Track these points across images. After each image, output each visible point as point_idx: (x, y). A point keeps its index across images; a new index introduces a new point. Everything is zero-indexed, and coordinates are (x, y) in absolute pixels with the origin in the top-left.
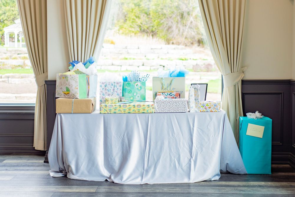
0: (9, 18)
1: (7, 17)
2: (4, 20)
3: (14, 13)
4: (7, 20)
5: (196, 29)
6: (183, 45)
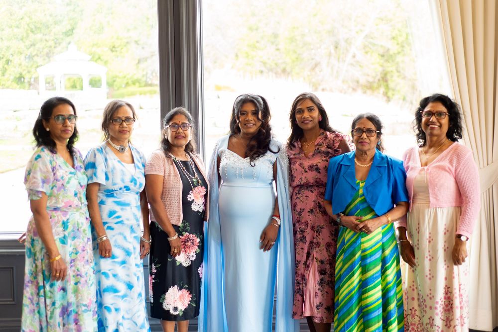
0: (40, 53)
1: (38, 50)
2: (34, 56)
3: (48, 44)
4: (38, 56)
5: (360, 66)
6: (341, 92)
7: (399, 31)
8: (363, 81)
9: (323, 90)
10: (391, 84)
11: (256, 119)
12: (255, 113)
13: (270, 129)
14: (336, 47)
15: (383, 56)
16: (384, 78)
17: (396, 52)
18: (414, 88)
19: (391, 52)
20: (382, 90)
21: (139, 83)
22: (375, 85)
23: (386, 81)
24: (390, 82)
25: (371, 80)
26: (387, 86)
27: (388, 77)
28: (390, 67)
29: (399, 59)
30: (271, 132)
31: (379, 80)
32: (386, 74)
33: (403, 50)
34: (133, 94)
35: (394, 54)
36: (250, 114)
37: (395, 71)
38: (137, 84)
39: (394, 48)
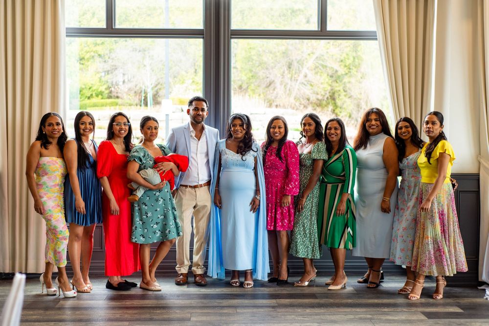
5: (311, 85)
6: (293, 108)
7: (347, 55)
8: (313, 98)
9: (277, 106)
10: (339, 102)
11: (242, 129)
12: (242, 125)
13: (252, 136)
14: (290, 68)
15: (332, 76)
16: (332, 97)
17: (344, 73)
18: (358, 106)
19: (339, 73)
20: (331, 107)
21: (102, 95)
22: (324, 103)
23: (334, 99)
24: (337, 101)
25: (320, 97)
26: (335, 104)
27: (336, 95)
28: (338, 87)
29: (346, 79)
30: (252, 138)
31: (327, 98)
32: (334, 93)
33: (350, 72)
34: (95, 105)
35: (342, 75)
36: (238, 126)
37: (342, 91)
38: (100, 96)
39: (342, 71)
